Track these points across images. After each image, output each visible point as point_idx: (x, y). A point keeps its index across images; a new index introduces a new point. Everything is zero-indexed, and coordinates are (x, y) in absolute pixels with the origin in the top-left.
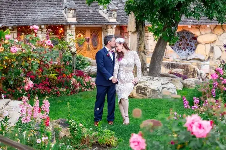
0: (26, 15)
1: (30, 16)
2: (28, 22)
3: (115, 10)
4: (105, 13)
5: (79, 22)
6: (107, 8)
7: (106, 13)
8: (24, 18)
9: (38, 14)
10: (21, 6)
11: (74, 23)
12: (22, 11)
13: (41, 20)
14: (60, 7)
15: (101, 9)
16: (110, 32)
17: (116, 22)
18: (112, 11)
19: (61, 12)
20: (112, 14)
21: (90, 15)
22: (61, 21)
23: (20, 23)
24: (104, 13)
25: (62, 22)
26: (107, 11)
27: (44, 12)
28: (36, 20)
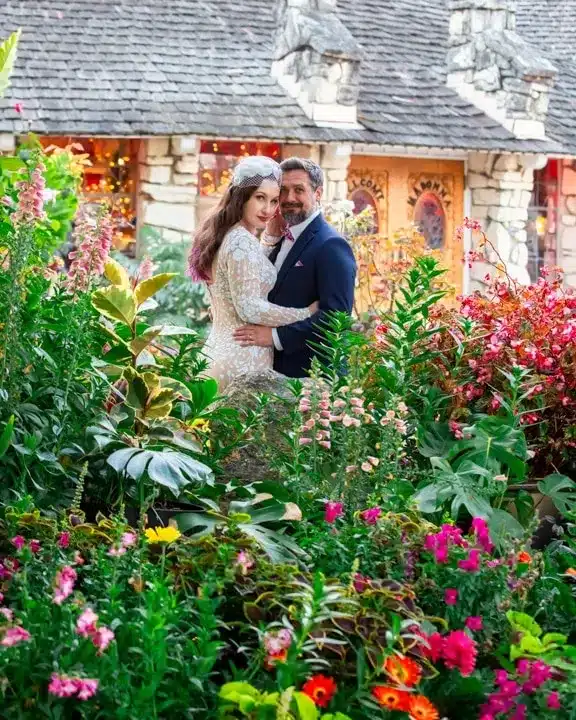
0: (80, 75)
1: (108, 85)
2: (107, 116)
3: (545, 77)
4: (490, 88)
5: (370, 130)
6: (505, 64)
7: (494, 91)
8: (76, 94)
9: (148, 77)
10: (44, 30)
11: (350, 132)
12: (54, 55)
13: (172, 107)
14: (246, 46)
15: (464, 70)
16: (512, 190)
17: (544, 138)
18: (529, 82)
19: (265, 71)
20: (527, 95)
21: (411, 97)
22: (278, 117)
23: (64, 116)
24: (479, 88)
25: (286, 123)
26: (502, 78)
27: (176, 69)
28: (145, 106)
